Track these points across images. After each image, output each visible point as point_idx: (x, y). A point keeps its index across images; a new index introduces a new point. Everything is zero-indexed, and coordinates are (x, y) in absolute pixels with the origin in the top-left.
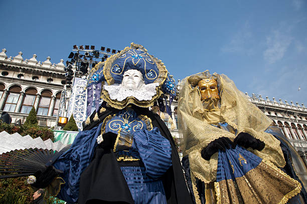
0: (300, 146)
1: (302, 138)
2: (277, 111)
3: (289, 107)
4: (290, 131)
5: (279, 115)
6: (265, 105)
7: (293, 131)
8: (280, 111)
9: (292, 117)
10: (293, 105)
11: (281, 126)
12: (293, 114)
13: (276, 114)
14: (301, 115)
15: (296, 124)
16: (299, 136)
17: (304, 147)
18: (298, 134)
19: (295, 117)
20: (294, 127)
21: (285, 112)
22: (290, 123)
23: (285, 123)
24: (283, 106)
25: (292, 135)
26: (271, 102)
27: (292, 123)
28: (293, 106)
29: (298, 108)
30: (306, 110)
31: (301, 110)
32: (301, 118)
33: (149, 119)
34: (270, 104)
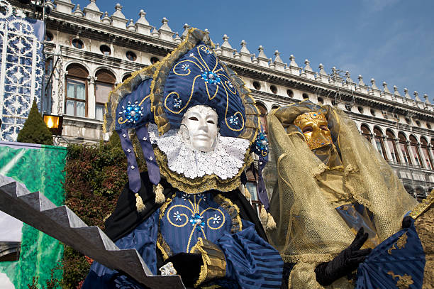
0: (410, 178)
1: (415, 162)
2: (375, 106)
3: (399, 101)
4: (395, 148)
5: (379, 115)
6: (355, 94)
7: (400, 147)
8: (381, 108)
9: (403, 121)
10: (407, 96)
11: (379, 137)
12: (404, 114)
13: (372, 112)
14: (420, 117)
15: (408, 134)
16: (409, 158)
17: (415, 179)
18: (408, 154)
19: (408, 120)
20: (403, 141)
21: (391, 110)
22: (396, 132)
23: (389, 131)
24: (389, 98)
25: (397, 154)
26: (366, 87)
27: (400, 133)
28: (407, 99)
29: (417, 102)
30: (430, 109)
31: (421, 107)
32: (418, 123)
33: (235, 206)
34: (364, 92)
